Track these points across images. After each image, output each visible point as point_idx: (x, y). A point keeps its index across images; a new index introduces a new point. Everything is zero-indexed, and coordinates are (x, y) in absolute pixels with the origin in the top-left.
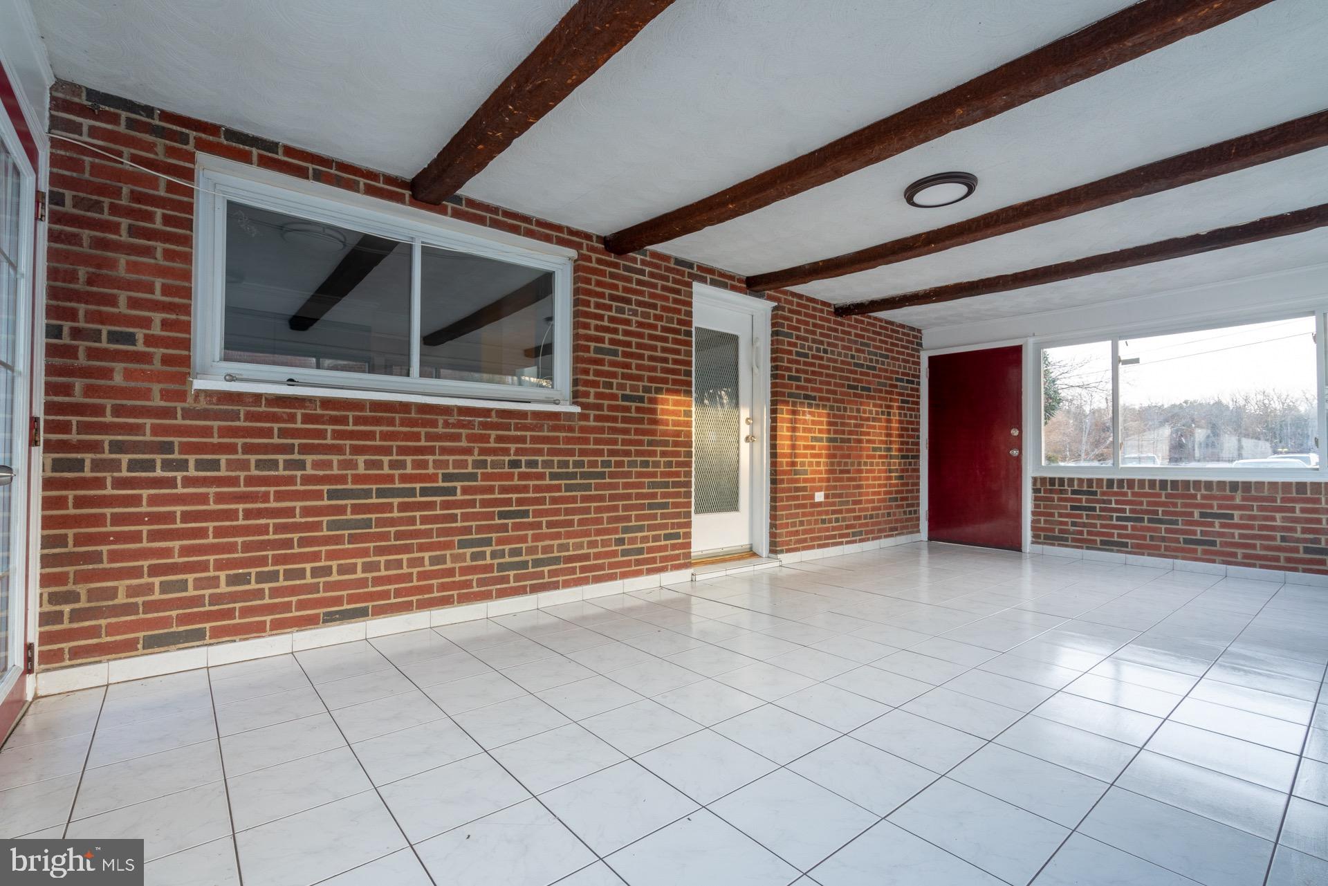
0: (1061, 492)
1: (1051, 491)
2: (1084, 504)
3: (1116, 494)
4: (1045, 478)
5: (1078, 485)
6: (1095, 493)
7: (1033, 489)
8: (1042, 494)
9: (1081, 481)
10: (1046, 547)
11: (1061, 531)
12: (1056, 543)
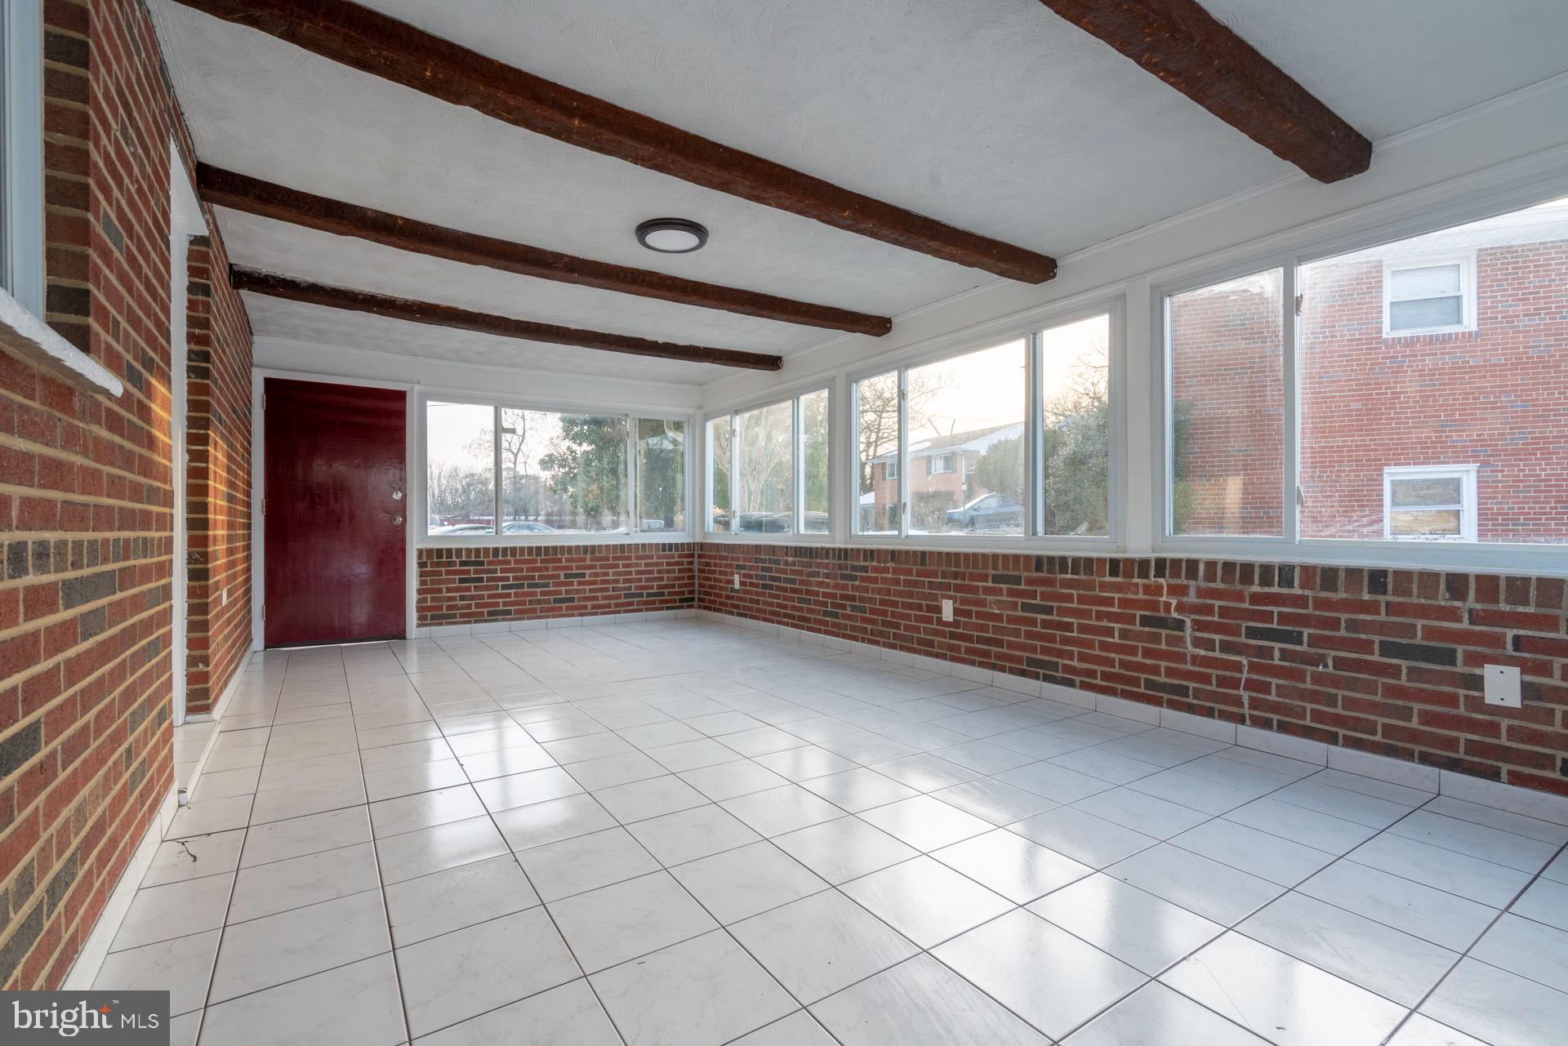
0: (450, 564)
1: (438, 564)
2: (473, 576)
3: (501, 563)
4: (432, 550)
5: (466, 556)
6: (482, 563)
7: (419, 563)
8: (429, 569)
9: (469, 550)
10: (434, 628)
11: (450, 608)
12: (444, 621)
